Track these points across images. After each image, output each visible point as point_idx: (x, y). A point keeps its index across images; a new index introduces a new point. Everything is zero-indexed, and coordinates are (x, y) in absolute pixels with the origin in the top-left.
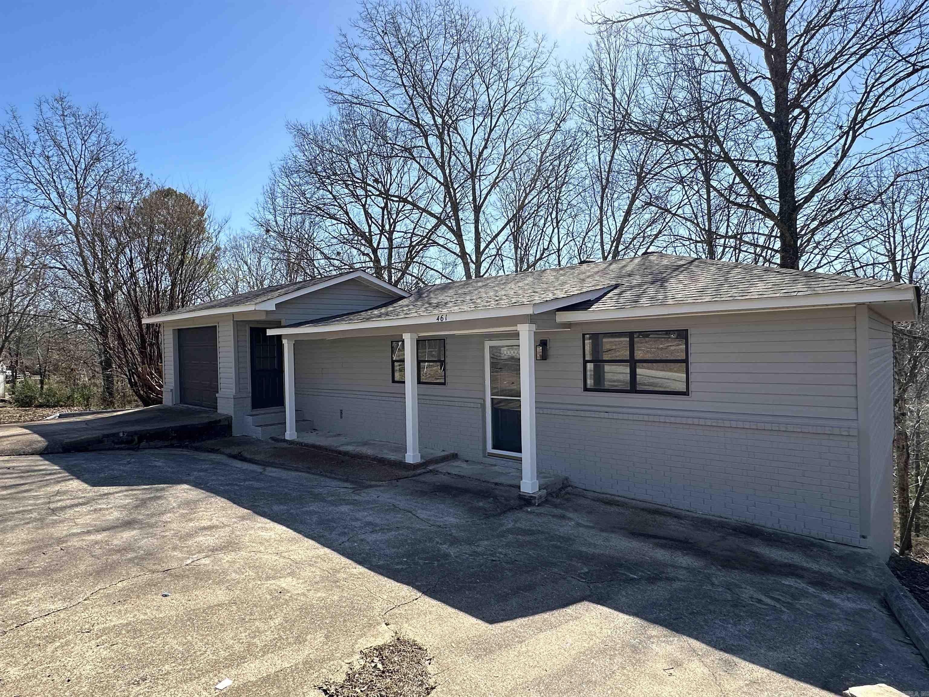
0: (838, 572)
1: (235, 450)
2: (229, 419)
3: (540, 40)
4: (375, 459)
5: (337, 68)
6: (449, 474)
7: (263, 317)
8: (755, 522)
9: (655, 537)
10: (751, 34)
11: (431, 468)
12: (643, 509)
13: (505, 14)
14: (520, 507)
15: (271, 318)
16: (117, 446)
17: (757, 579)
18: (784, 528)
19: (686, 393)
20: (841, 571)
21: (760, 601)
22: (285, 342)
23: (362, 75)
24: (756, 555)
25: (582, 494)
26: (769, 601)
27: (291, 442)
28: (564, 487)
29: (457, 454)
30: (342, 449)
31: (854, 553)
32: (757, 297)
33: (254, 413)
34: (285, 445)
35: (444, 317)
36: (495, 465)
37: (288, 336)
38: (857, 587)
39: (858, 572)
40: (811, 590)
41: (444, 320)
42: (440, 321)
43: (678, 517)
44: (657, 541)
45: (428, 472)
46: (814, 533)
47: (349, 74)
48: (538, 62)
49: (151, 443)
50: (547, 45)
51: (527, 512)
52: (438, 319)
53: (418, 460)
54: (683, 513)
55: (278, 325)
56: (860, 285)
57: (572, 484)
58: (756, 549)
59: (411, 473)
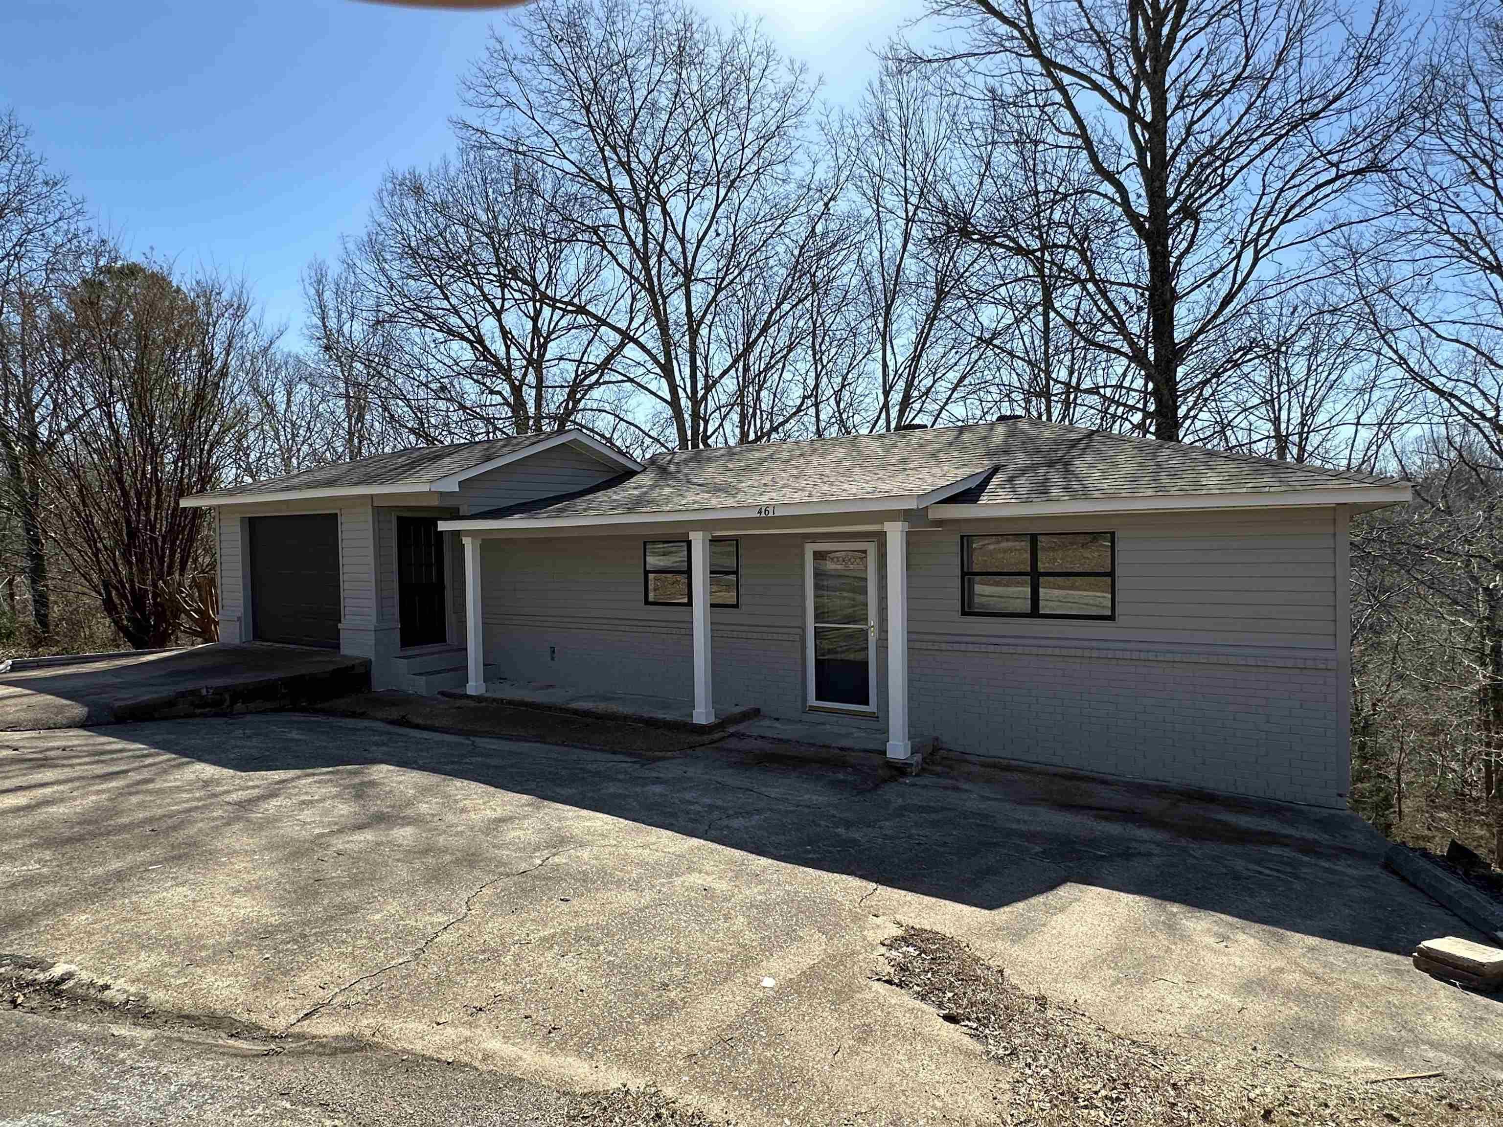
0: (1324, 838)
1: (395, 714)
2: (367, 664)
3: (799, 69)
4: (640, 719)
5: (482, 90)
6: (763, 737)
7: (435, 502)
8: (1203, 784)
9: (1090, 808)
10: (1118, 99)
11: (732, 729)
12: (1055, 775)
13: (747, 25)
14: (892, 779)
15: (449, 503)
16: (198, 711)
17: (1239, 849)
18: (1241, 790)
19: (1111, 618)
20: (1327, 837)
21: (1260, 873)
22: (467, 541)
23: (522, 103)
24: (1226, 824)
25: (963, 758)
26: (1267, 872)
27: (479, 699)
28: (935, 750)
29: (758, 710)
30: (575, 705)
31: (1333, 815)
32: (1217, 492)
33: (409, 653)
34: (472, 704)
35: (771, 509)
36: (823, 724)
37: (469, 533)
38: (1350, 852)
39: (1345, 837)
40: (1306, 859)
41: (771, 514)
42: (763, 515)
43: (1104, 782)
44: (1095, 812)
45: (729, 736)
46: (1280, 795)
47: (500, 101)
48: (793, 104)
49: (252, 705)
50: (810, 79)
51: (906, 784)
52: (760, 512)
53: (712, 719)
54: (1109, 777)
55: (454, 515)
56: (1345, 481)
57: (944, 746)
58: (1219, 817)
59: (706, 738)
